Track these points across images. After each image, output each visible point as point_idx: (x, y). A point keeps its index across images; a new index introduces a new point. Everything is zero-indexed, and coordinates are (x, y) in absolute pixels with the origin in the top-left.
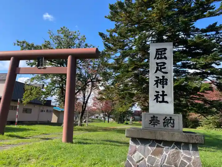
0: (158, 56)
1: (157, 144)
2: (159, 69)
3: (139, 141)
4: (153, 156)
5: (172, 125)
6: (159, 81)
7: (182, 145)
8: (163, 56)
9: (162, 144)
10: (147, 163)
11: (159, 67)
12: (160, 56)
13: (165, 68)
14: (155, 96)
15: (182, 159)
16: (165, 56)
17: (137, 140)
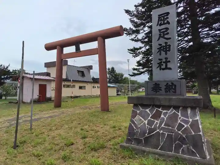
0: (160, 22)
1: (156, 108)
2: (162, 35)
3: (140, 107)
4: (152, 120)
5: (174, 91)
6: (162, 49)
7: (180, 109)
8: (166, 22)
9: (161, 108)
10: (147, 125)
11: (162, 34)
12: (162, 22)
13: (168, 33)
14: (158, 63)
15: (179, 122)
16: (167, 21)
17: (138, 105)
